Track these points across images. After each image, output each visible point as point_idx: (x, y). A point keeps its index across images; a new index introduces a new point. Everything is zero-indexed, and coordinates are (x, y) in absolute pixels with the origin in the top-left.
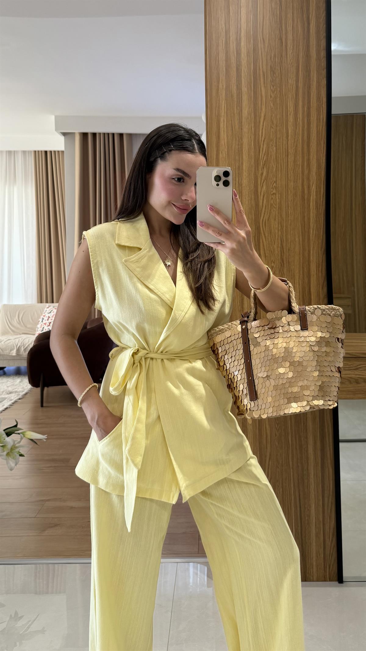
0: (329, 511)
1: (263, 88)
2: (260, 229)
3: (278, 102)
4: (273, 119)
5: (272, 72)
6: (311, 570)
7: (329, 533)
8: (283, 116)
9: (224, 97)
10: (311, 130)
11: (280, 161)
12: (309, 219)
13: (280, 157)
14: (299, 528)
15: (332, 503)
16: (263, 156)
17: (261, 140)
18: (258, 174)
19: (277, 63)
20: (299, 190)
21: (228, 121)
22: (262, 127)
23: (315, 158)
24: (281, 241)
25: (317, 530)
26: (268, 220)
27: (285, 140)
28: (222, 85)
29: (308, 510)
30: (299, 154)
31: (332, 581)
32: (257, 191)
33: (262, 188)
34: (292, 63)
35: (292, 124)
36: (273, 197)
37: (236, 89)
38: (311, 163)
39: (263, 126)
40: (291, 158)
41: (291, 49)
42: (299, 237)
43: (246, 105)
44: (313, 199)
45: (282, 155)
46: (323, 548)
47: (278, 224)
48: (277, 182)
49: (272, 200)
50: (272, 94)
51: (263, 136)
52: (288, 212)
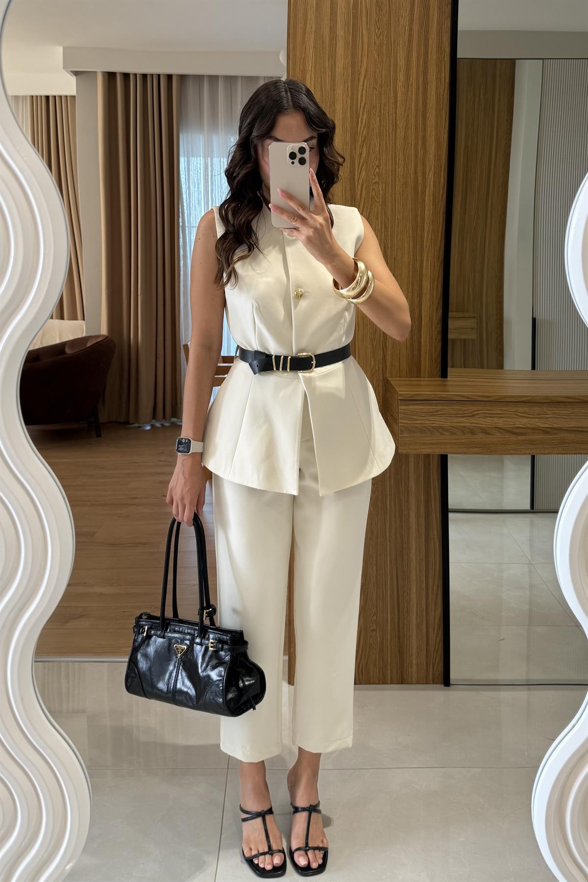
0: (435, 596)
1: (365, 32)
3: (384, 52)
4: (377, 76)
5: (378, 8)
6: (410, 670)
7: (434, 624)
8: (390, 72)
9: (312, 44)
10: (429, 94)
11: (385, 137)
12: (423, 219)
13: (385, 131)
14: (396, 617)
16: (362, 129)
17: (361, 106)
18: (356, 154)
20: (411, 178)
22: (362, 87)
23: (432, 135)
25: (419, 620)
27: (393, 108)
28: (311, 25)
29: (408, 594)
30: (412, 128)
31: (436, 684)
32: (354, 179)
33: (360, 175)
36: (374, 187)
37: (329, 31)
38: (428, 142)
39: (363, 85)
40: (400, 134)
42: (408, 243)
43: (341, 56)
44: (429, 191)
45: (387, 129)
46: (425, 643)
47: (381, 224)
48: (380, 167)
49: (374, 192)
50: (376, 40)
51: (363, 101)
52: (395, 209)
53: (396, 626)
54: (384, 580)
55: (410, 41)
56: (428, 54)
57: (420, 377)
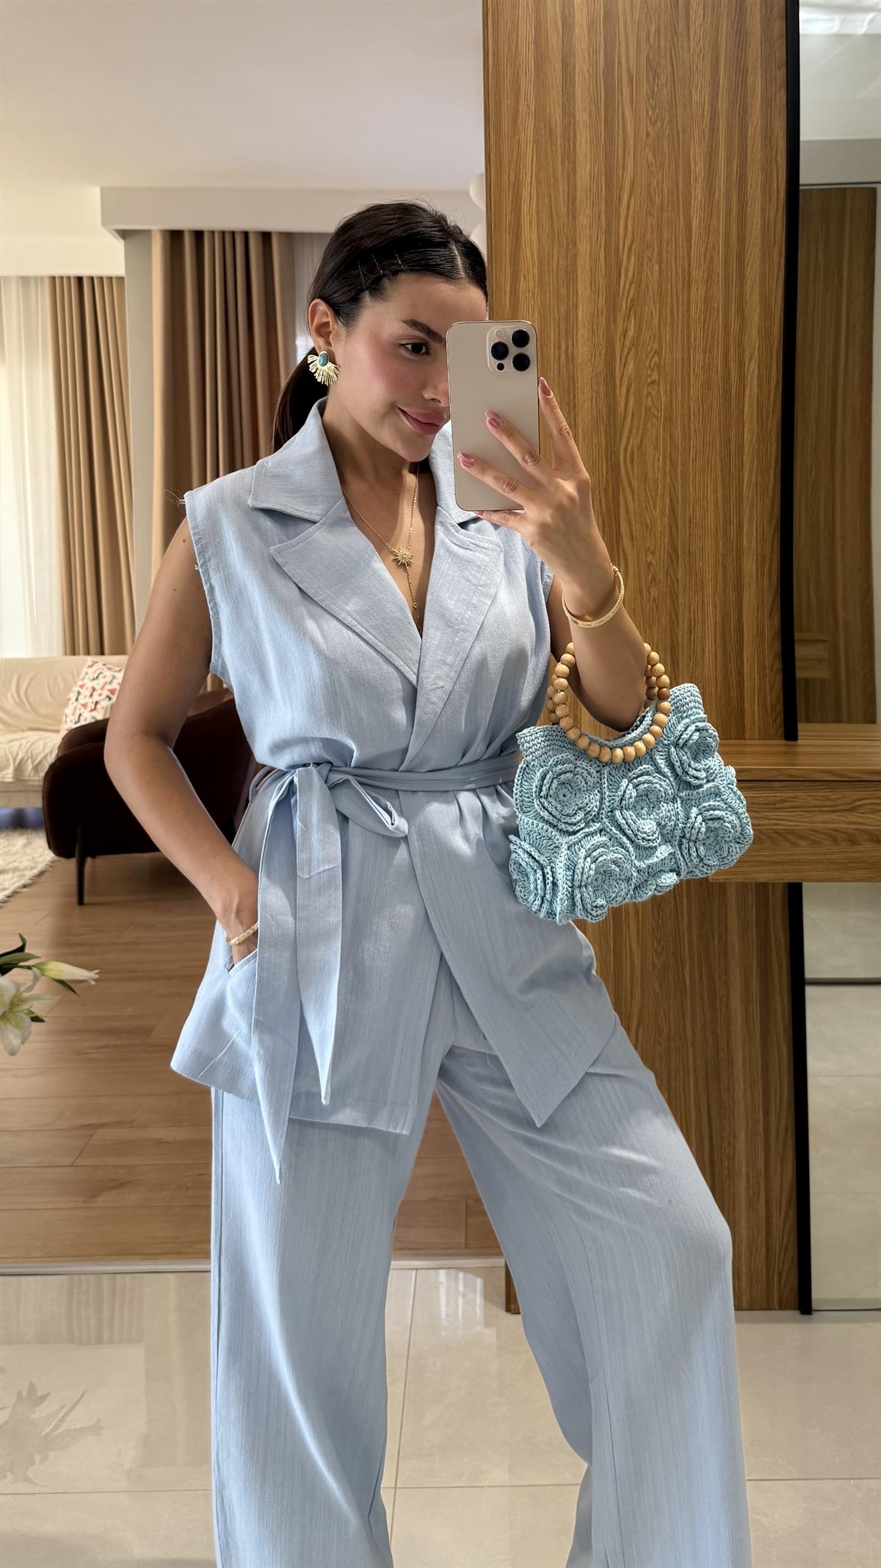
0: (781, 1147)
1: (627, 113)
2: (619, 471)
3: (666, 149)
4: (652, 192)
5: (650, 73)
7: (778, 1198)
8: (677, 183)
9: (531, 137)
10: (749, 220)
11: (669, 300)
12: (741, 446)
13: (669, 289)
15: (787, 1130)
16: (627, 286)
17: (624, 246)
18: (616, 333)
19: (663, 48)
20: (717, 371)
21: (541, 196)
22: (625, 213)
23: (756, 293)
24: (671, 501)
25: (749, 1193)
26: (640, 448)
27: (683, 247)
28: (528, 102)
29: (730, 1144)
30: (718, 280)
31: (785, 1309)
32: (613, 377)
33: (625, 368)
34: (701, 51)
35: (701, 207)
36: (652, 391)
37: (561, 113)
38: (748, 304)
39: (628, 208)
40: (697, 293)
41: (700, 16)
42: (715, 491)
43: (586, 156)
44: (750, 395)
45: (674, 285)
46: (764, 1234)
47: (664, 459)
48: (661, 353)
49: (649, 399)
50: (650, 129)
51: (629, 235)
52: (689, 428)
55: (713, 130)
56: (746, 151)
57: (745, 739)
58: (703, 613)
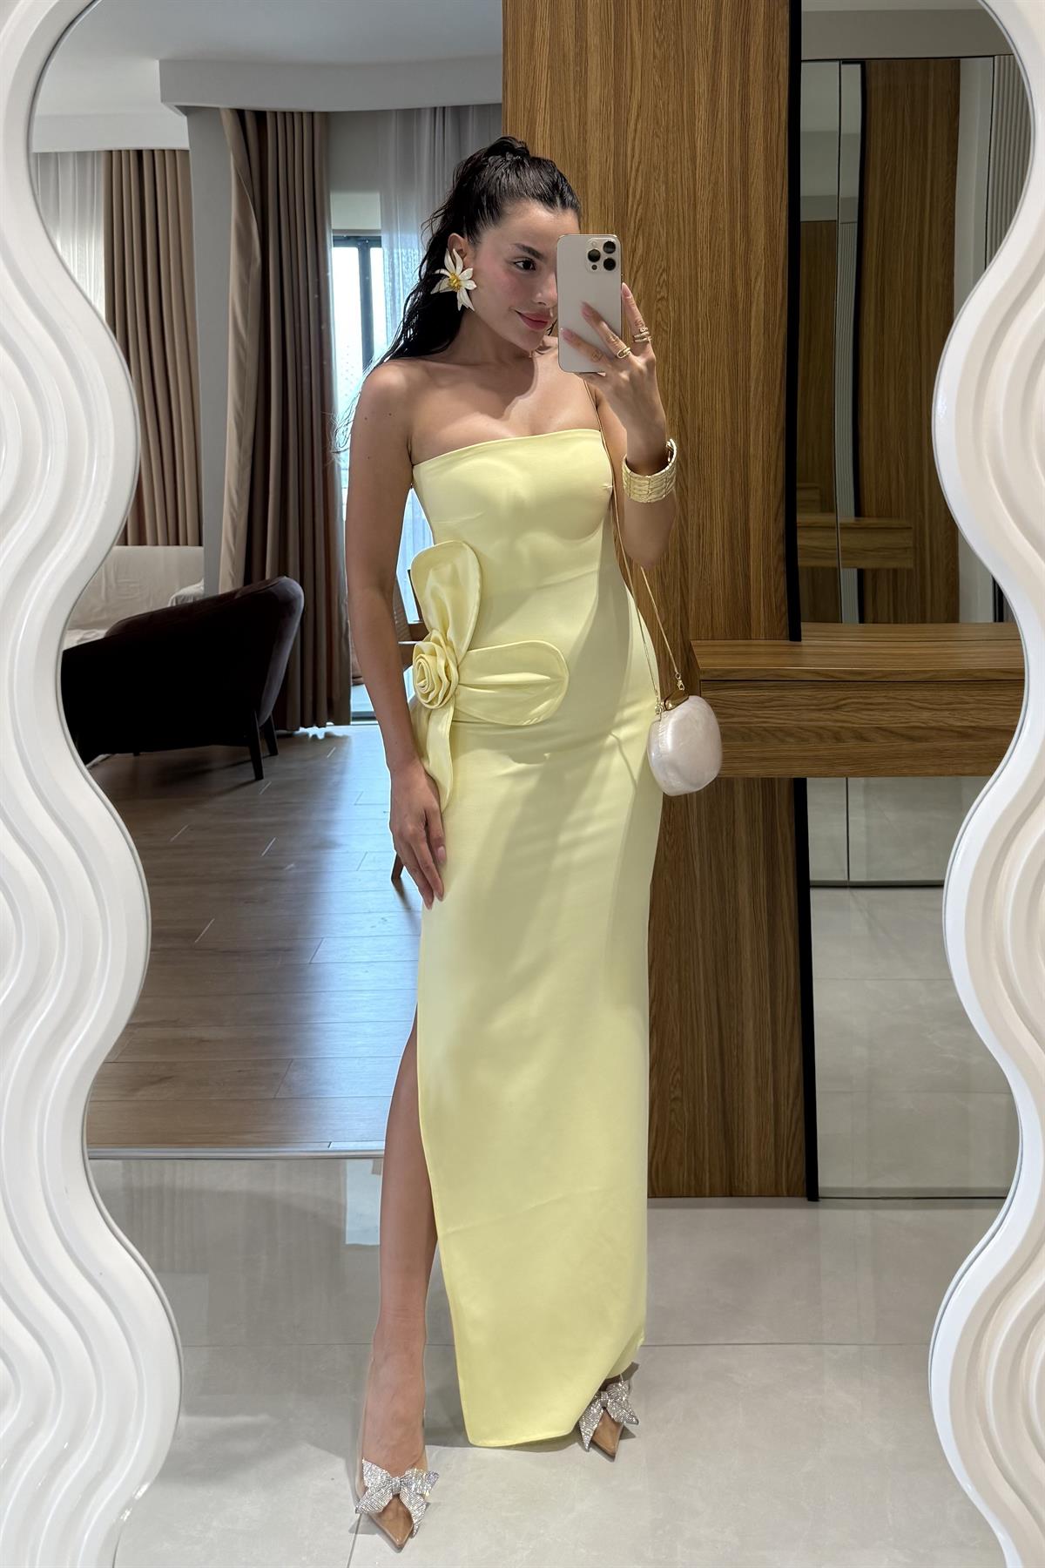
1: (636, 37)
3: (672, 70)
4: (659, 114)
6: (746, 1171)
7: (788, 1086)
8: (682, 105)
9: (546, 64)
10: (752, 141)
11: (676, 219)
12: (748, 358)
13: (676, 209)
14: (719, 1075)
15: (794, 1018)
16: (635, 207)
17: (633, 167)
18: (625, 252)
20: (725, 289)
21: (554, 121)
22: (634, 134)
23: (761, 214)
24: (681, 410)
25: (760, 1080)
27: (688, 169)
28: (543, 31)
29: (739, 1033)
30: (724, 200)
31: (793, 1196)
36: (660, 305)
37: (574, 38)
38: (754, 224)
39: (636, 130)
40: (703, 214)
42: (723, 401)
44: (754, 310)
45: (680, 205)
46: (772, 1122)
47: (674, 371)
48: (669, 271)
49: (659, 314)
50: (657, 51)
51: (637, 155)
52: (698, 343)
53: (719, 1091)
54: (693, 1007)
55: (716, 50)
56: (748, 70)
57: (751, 639)
58: (711, 518)
